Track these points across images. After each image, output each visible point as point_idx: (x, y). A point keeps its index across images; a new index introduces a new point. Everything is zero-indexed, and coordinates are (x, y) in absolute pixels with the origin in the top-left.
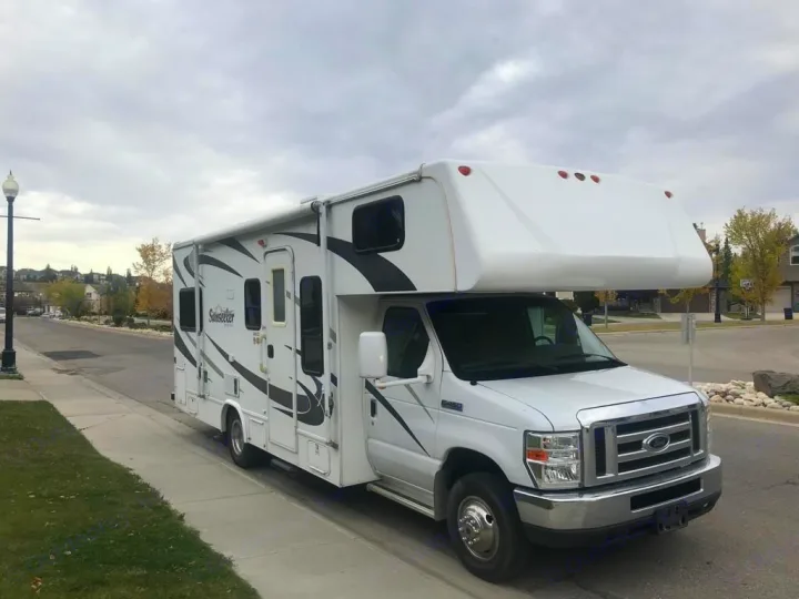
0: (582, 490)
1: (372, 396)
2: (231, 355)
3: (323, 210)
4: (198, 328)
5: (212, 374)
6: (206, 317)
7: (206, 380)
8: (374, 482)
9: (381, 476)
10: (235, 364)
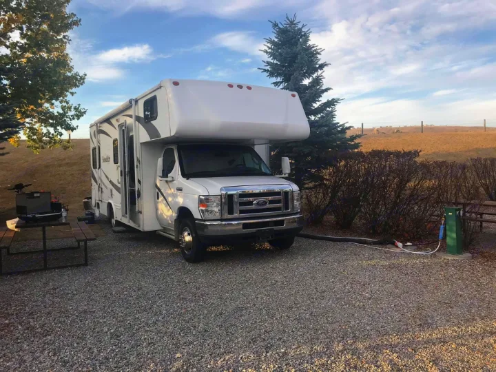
0: (221, 220)
1: (157, 190)
2: (109, 177)
3: (133, 103)
4: (98, 166)
5: (104, 189)
6: (102, 161)
7: (102, 192)
8: (160, 230)
9: (164, 228)
10: (111, 182)
